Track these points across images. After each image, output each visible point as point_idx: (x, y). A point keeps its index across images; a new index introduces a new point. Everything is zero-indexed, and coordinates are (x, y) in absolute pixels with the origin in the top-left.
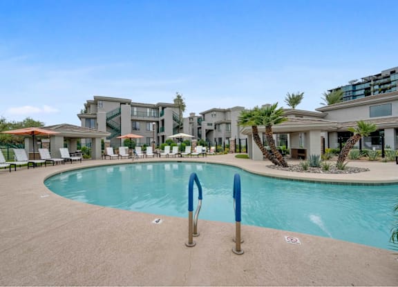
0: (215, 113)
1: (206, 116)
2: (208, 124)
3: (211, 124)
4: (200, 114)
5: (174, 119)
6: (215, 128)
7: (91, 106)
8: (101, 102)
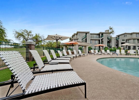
0: (126, 35)
1: (120, 36)
2: (123, 40)
3: (124, 40)
4: (116, 36)
5: (108, 38)
6: (126, 42)
7: (75, 35)
8: (79, 33)
